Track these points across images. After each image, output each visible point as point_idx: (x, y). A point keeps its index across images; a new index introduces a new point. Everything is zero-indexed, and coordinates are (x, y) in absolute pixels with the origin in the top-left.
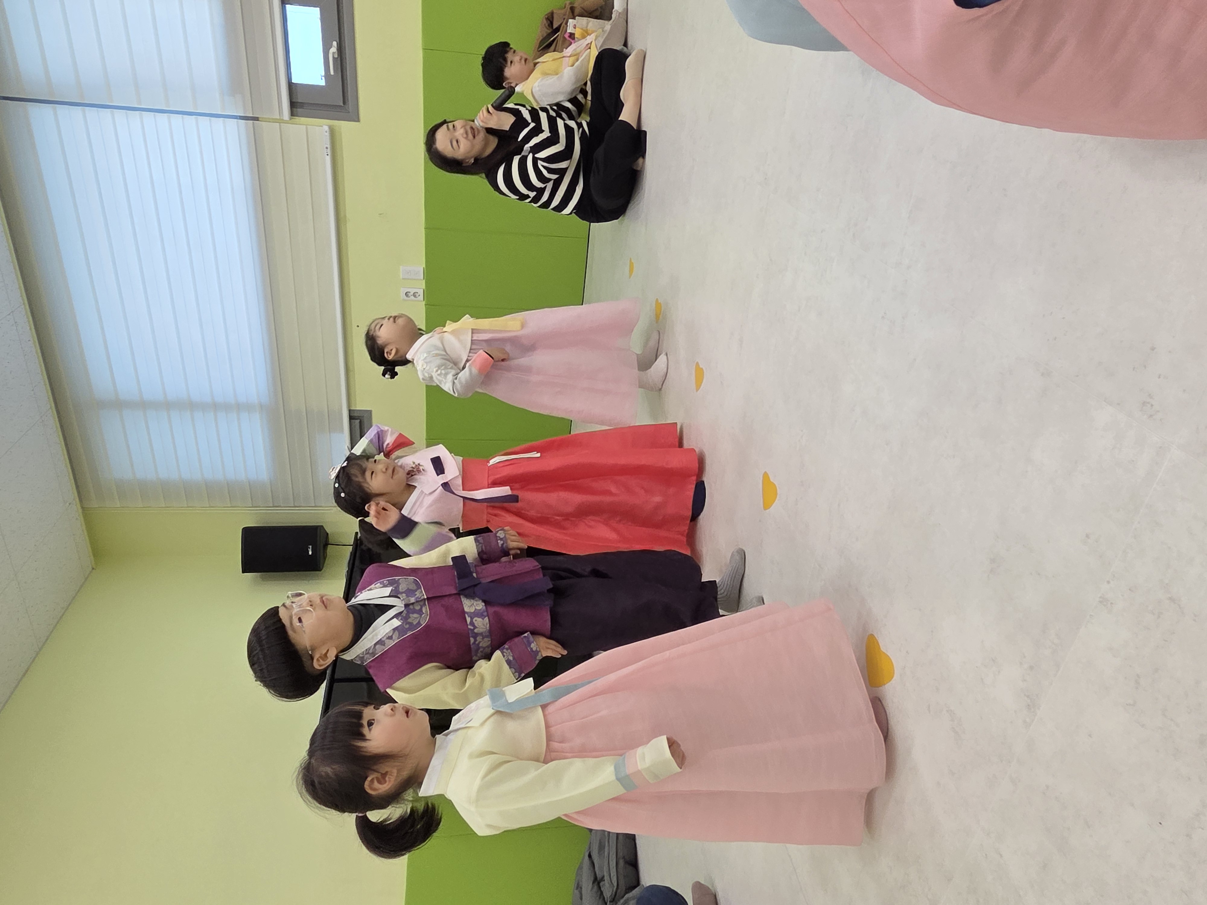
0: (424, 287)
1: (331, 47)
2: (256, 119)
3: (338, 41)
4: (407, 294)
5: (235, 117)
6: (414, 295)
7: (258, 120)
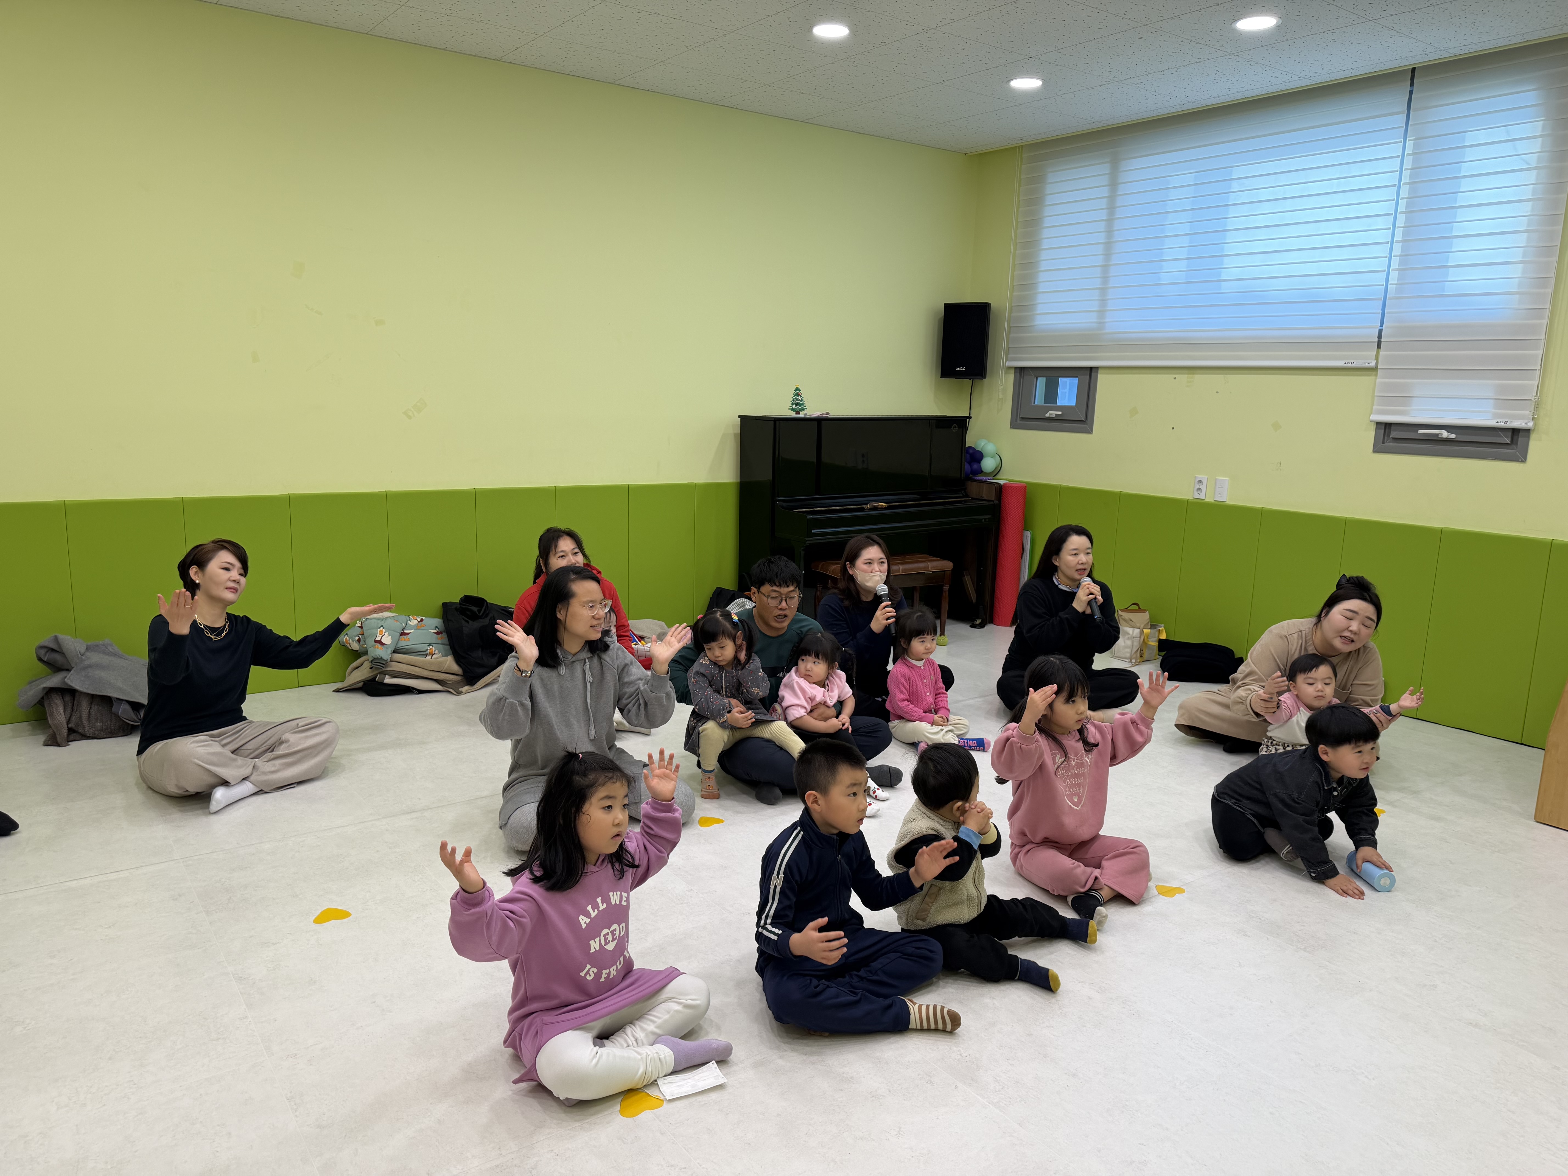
0: (1206, 500)
1: (1448, 432)
2: (1379, 346)
3: (1457, 440)
4: (1200, 481)
5: (1382, 325)
6: (1199, 489)
7: (1377, 348)
